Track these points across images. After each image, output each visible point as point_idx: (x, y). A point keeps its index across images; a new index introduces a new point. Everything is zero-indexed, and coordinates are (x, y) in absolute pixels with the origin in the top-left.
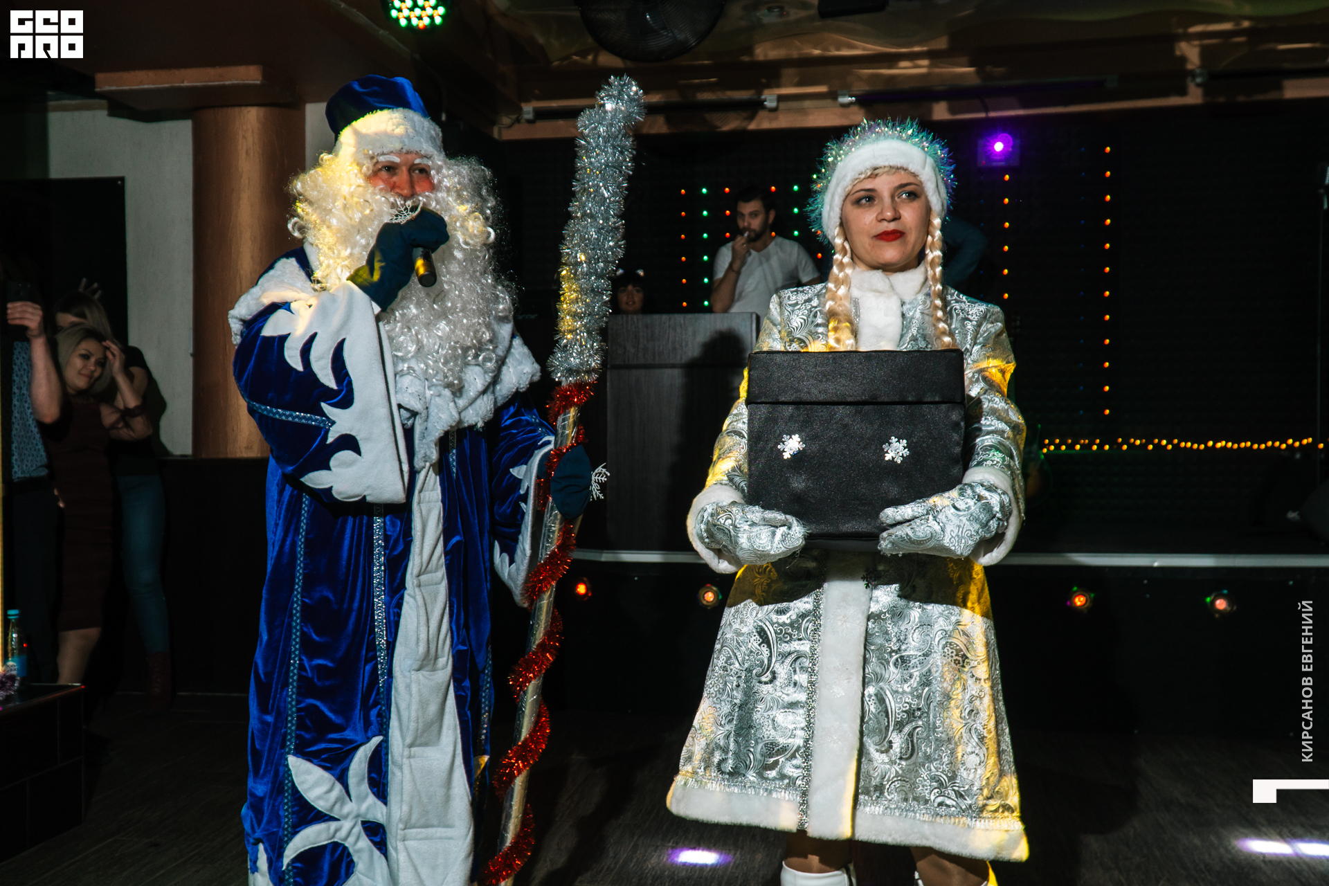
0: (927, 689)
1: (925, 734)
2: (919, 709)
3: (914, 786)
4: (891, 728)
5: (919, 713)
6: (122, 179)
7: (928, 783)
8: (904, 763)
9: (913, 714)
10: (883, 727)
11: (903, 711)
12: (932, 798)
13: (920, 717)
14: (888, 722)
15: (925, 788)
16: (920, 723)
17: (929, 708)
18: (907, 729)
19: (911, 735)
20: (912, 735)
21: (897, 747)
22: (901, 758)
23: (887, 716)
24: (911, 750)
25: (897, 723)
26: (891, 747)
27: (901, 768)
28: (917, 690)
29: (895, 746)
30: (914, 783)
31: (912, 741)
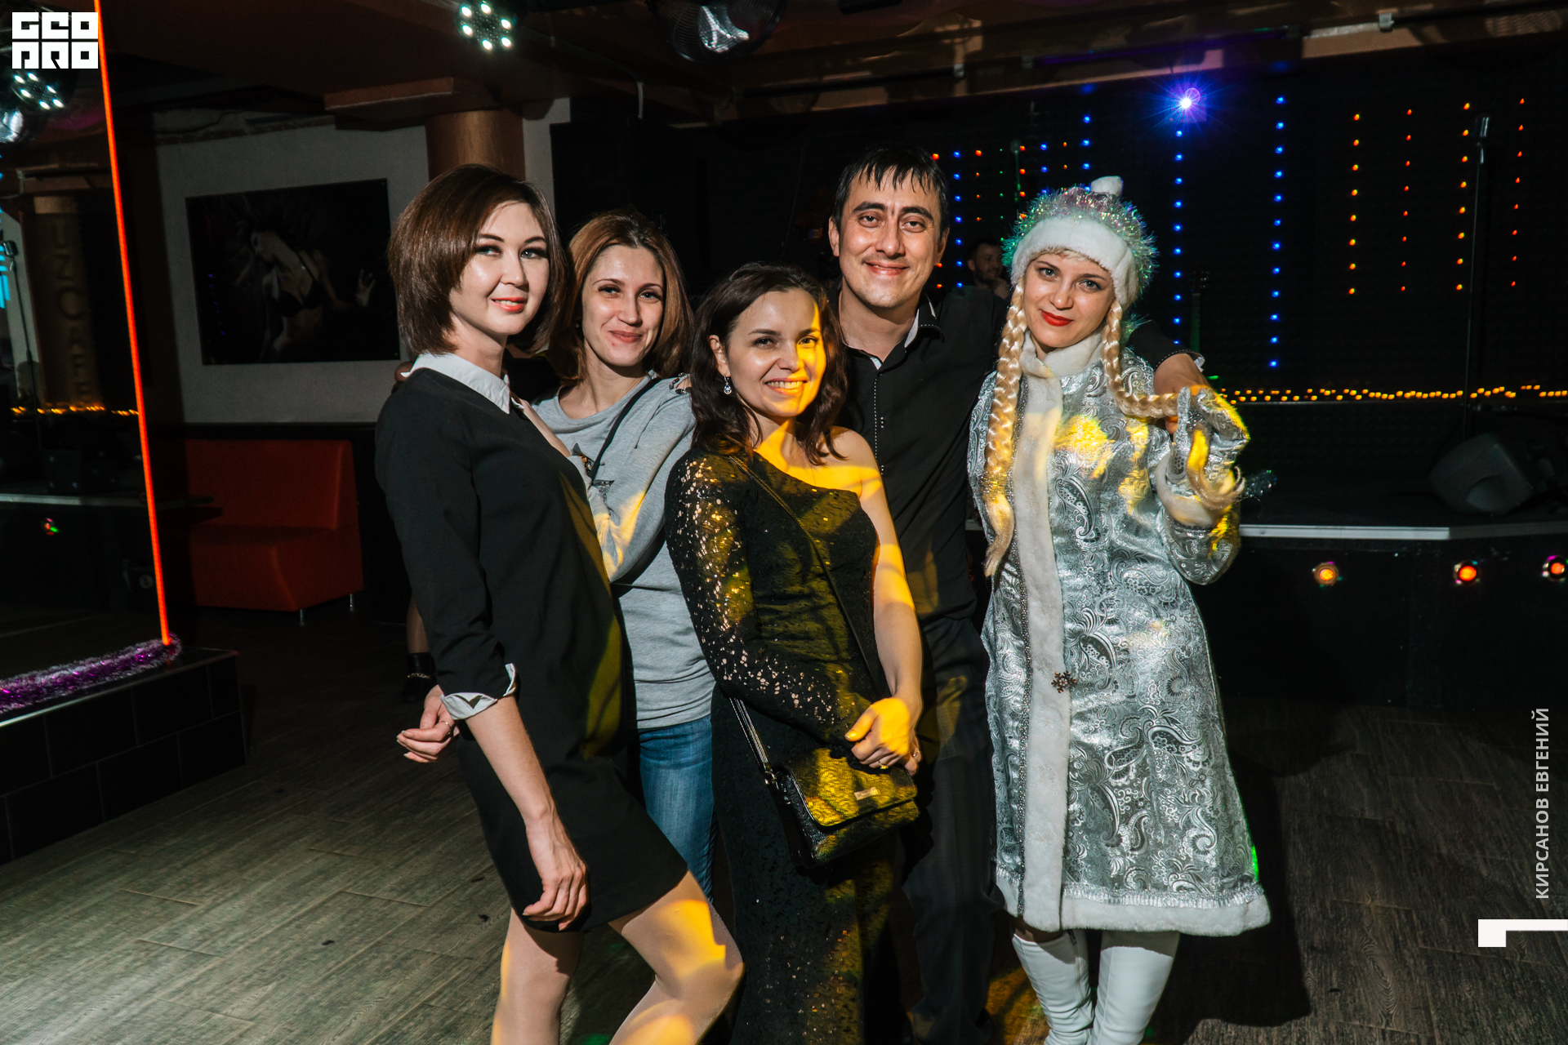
0: (1146, 779)
1: (1152, 822)
2: (1141, 800)
3: (1149, 873)
4: (1117, 823)
5: (1141, 804)
6: (385, 181)
7: (1164, 869)
8: (1137, 853)
9: (1137, 805)
10: (1109, 822)
11: (1126, 804)
12: (1171, 883)
13: (1143, 807)
14: (1114, 817)
15: (1162, 875)
16: (1145, 812)
17: (1151, 797)
18: (1133, 821)
19: (1138, 825)
20: (1140, 826)
21: (1126, 842)
22: (1132, 849)
23: (1112, 812)
24: (1141, 841)
25: (1122, 817)
26: (1121, 841)
27: (1135, 859)
28: (1136, 781)
29: (1124, 839)
30: (1150, 871)
31: (1140, 831)
